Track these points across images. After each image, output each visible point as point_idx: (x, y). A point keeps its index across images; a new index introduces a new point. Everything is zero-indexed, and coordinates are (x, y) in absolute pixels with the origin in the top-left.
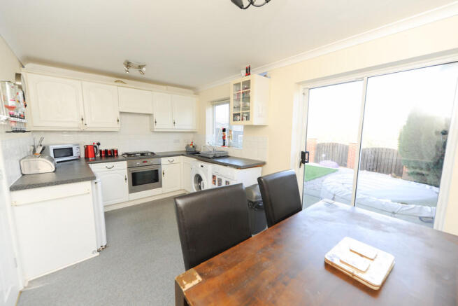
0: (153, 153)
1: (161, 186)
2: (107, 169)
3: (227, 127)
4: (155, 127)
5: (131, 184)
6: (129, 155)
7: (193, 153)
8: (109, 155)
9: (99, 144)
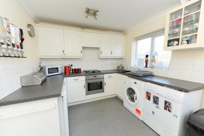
0: (99, 71)
1: (103, 91)
2: (74, 80)
3: (149, 54)
4: (101, 55)
5: (87, 90)
6: (86, 72)
7: (122, 71)
8: (77, 71)
9: (72, 65)
